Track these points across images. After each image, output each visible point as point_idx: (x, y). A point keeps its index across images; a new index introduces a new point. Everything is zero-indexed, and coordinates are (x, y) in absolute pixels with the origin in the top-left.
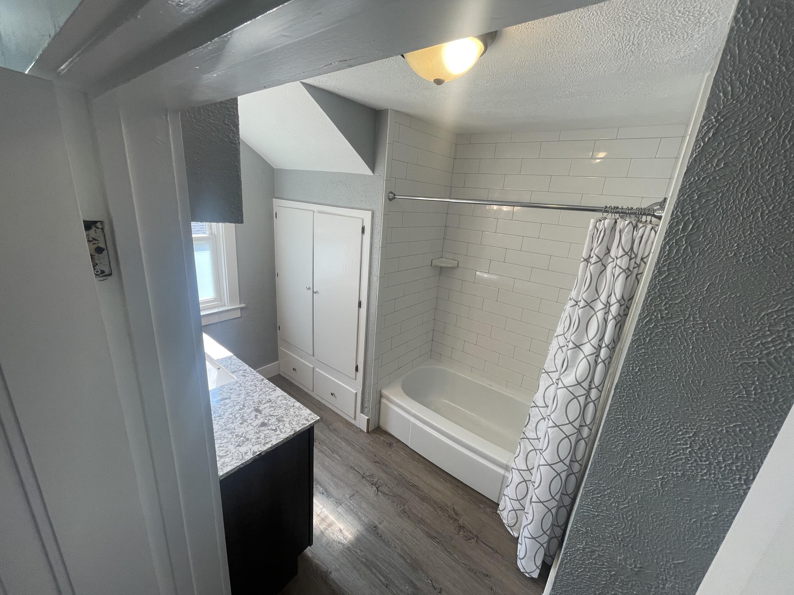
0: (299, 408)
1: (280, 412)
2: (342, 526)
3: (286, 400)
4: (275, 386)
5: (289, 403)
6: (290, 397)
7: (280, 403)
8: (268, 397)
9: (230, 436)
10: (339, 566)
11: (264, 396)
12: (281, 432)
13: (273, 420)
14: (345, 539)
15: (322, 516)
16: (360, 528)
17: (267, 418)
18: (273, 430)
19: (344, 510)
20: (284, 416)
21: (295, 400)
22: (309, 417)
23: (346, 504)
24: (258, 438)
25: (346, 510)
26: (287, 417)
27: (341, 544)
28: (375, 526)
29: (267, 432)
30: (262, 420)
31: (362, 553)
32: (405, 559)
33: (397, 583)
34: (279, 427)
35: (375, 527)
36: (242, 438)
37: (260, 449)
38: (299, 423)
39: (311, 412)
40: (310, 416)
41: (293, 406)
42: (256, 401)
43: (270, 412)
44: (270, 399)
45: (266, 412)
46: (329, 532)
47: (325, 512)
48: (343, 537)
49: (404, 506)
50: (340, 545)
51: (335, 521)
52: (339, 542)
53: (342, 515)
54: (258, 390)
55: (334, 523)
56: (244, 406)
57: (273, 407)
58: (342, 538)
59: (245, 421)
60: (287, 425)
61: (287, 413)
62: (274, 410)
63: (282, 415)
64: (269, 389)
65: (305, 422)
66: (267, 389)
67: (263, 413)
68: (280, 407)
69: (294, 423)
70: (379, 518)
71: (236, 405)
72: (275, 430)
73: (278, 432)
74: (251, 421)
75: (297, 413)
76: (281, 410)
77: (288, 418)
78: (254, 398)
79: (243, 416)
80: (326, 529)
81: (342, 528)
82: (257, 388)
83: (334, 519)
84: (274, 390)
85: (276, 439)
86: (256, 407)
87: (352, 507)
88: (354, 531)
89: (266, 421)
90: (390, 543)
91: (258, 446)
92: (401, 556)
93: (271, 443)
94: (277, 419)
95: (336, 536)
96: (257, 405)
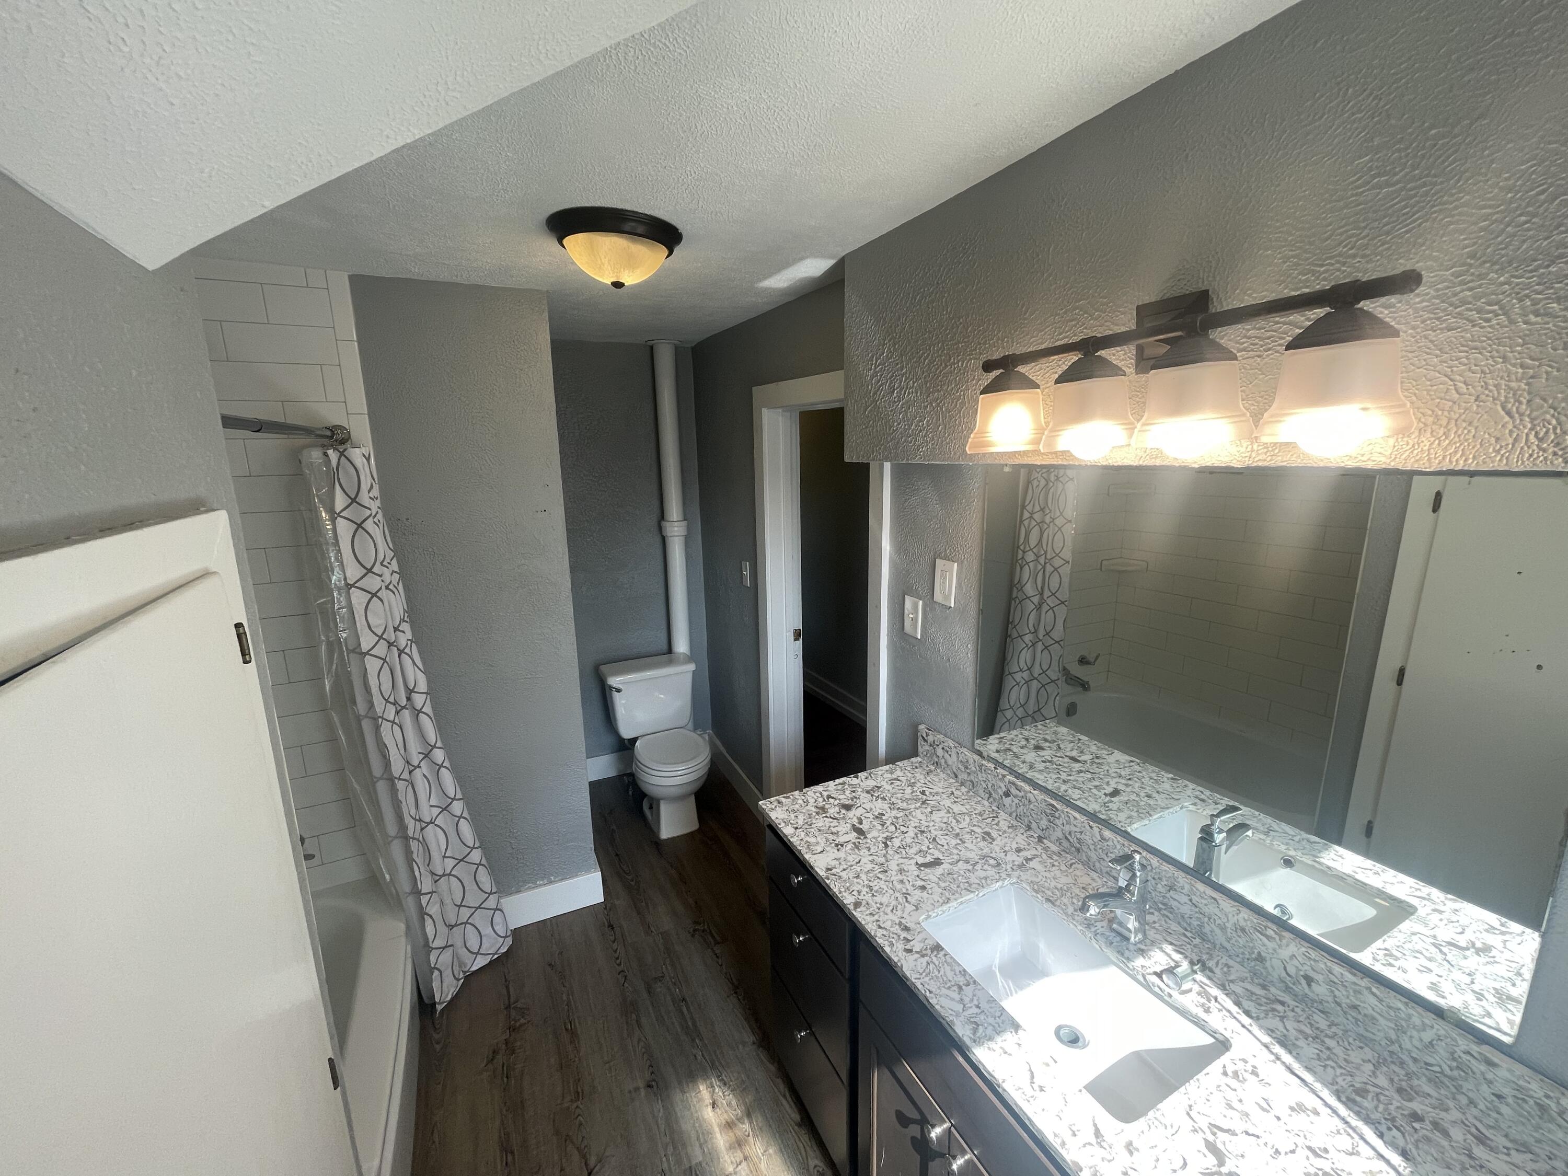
0: (787, 823)
1: (820, 822)
2: (709, 1114)
3: (807, 842)
4: (828, 882)
5: (803, 834)
6: (799, 848)
7: (819, 839)
8: (841, 854)
9: (893, 800)
10: (738, 1047)
11: (850, 858)
12: (821, 793)
13: (833, 811)
14: (713, 1086)
15: (739, 1155)
16: (677, 1097)
17: (842, 816)
18: (833, 798)
19: (689, 1149)
20: (814, 814)
21: (791, 840)
22: (776, 807)
23: (679, 1162)
24: (854, 792)
25: (684, 1145)
26: (810, 812)
27: (723, 1080)
28: (649, 1090)
29: (842, 797)
30: (850, 814)
31: (694, 1051)
32: (638, 1022)
33: (669, 998)
34: (824, 800)
35: (650, 1086)
36: (877, 795)
37: (849, 779)
38: (793, 800)
39: (769, 812)
40: (773, 807)
41: (796, 828)
42: (865, 851)
43: (837, 824)
44: (838, 850)
45: (845, 826)
46: (735, 1110)
47: (729, 1161)
48: (714, 1091)
49: (568, 1108)
50: (725, 1078)
51: (717, 1129)
52: (725, 1084)
53: (698, 1139)
54: (863, 876)
55: (719, 1126)
56: (886, 846)
57: (832, 833)
58: (717, 1090)
59: (877, 817)
60: (811, 801)
61: (810, 818)
62: (830, 827)
63: (817, 817)
64: (841, 874)
65: (783, 800)
66: (844, 874)
67: (849, 826)
68: (820, 830)
69: (800, 802)
70: (633, 1100)
71: (899, 847)
72: (829, 797)
73: (825, 794)
74: (867, 815)
75: (793, 816)
76: (818, 825)
77: (808, 810)
78: (870, 858)
79: (883, 825)
80: (740, 1120)
81: (710, 1109)
82: (866, 883)
83: (718, 1135)
84: (831, 870)
85: (828, 787)
86: (862, 837)
87: (670, 1149)
88: (691, 1096)
89: (843, 811)
90: (643, 1050)
91: (851, 782)
92: (640, 1026)
93: (835, 783)
94: (826, 812)
95: (727, 1097)
96: (860, 841)
